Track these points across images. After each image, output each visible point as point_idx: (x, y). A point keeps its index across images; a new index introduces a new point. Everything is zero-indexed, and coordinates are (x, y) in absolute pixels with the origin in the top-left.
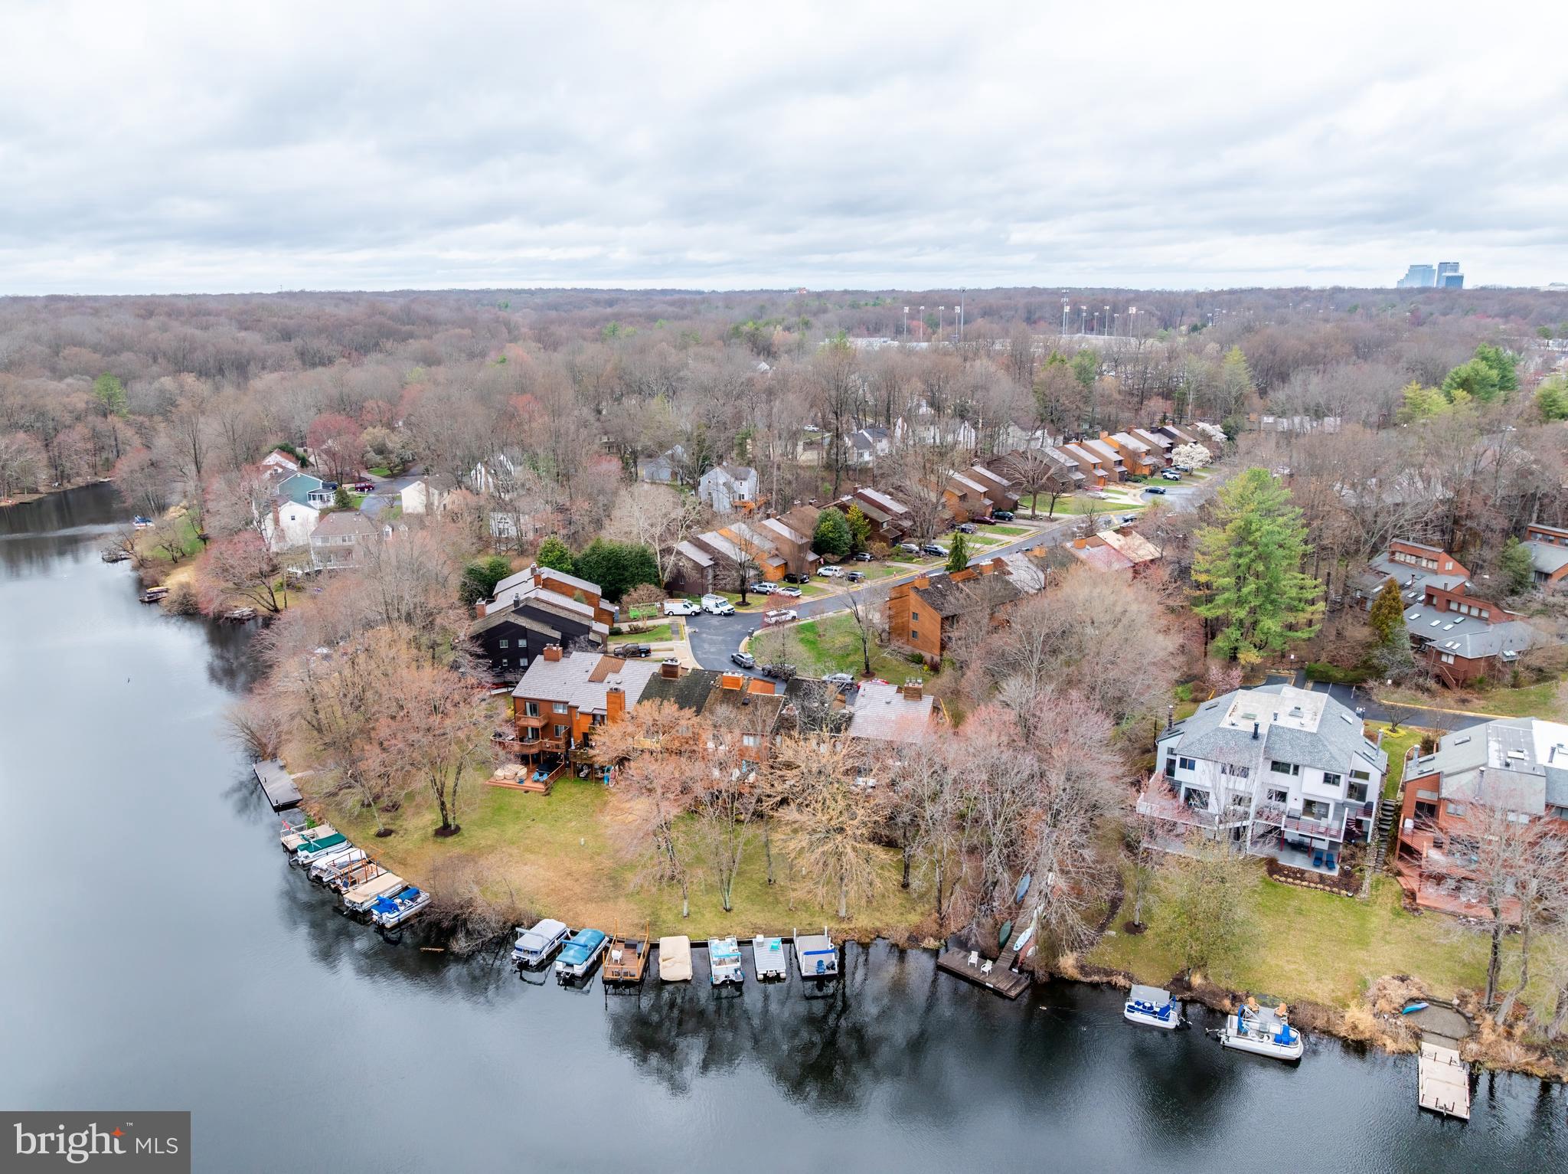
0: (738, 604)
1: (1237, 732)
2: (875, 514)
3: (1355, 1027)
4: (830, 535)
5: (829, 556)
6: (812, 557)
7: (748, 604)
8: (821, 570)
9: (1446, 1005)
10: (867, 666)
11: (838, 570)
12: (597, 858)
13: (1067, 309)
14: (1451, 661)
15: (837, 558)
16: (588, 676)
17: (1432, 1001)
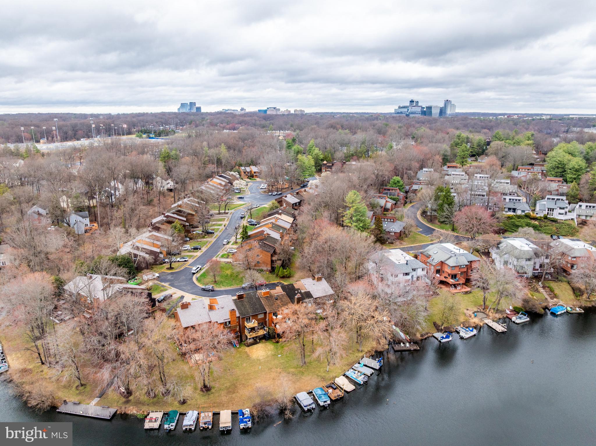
0: (168, 269)
1: (402, 264)
2: (183, 223)
3: (475, 323)
7: (173, 268)
8: (182, 248)
9: (478, 312)
12: (273, 370)
13: (93, 126)
14: (393, 234)
17: (475, 312)
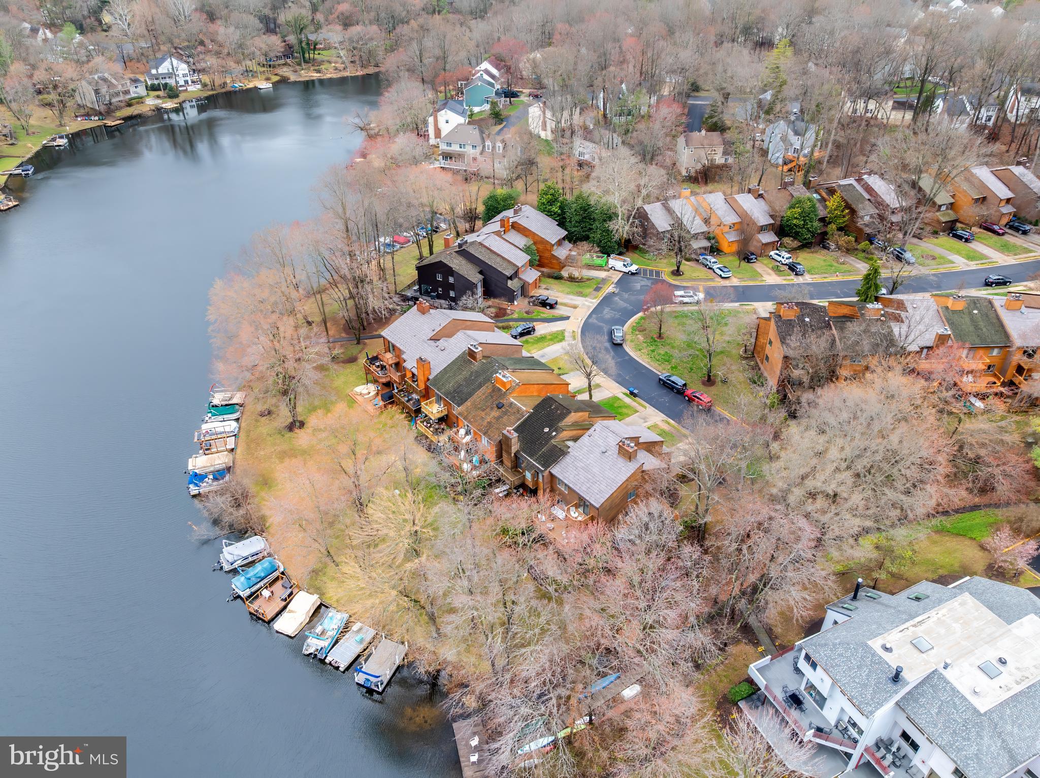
1: (882, 661)
2: (861, 205)
4: (795, 222)
5: (787, 240)
6: (768, 237)
7: (682, 275)
8: (772, 253)
10: (709, 376)
11: (785, 257)
15: (796, 244)
16: (431, 334)
